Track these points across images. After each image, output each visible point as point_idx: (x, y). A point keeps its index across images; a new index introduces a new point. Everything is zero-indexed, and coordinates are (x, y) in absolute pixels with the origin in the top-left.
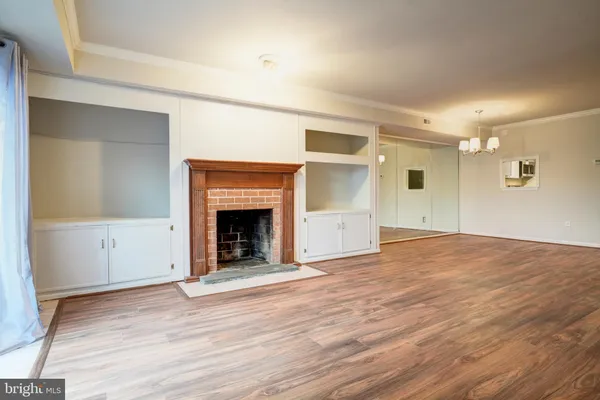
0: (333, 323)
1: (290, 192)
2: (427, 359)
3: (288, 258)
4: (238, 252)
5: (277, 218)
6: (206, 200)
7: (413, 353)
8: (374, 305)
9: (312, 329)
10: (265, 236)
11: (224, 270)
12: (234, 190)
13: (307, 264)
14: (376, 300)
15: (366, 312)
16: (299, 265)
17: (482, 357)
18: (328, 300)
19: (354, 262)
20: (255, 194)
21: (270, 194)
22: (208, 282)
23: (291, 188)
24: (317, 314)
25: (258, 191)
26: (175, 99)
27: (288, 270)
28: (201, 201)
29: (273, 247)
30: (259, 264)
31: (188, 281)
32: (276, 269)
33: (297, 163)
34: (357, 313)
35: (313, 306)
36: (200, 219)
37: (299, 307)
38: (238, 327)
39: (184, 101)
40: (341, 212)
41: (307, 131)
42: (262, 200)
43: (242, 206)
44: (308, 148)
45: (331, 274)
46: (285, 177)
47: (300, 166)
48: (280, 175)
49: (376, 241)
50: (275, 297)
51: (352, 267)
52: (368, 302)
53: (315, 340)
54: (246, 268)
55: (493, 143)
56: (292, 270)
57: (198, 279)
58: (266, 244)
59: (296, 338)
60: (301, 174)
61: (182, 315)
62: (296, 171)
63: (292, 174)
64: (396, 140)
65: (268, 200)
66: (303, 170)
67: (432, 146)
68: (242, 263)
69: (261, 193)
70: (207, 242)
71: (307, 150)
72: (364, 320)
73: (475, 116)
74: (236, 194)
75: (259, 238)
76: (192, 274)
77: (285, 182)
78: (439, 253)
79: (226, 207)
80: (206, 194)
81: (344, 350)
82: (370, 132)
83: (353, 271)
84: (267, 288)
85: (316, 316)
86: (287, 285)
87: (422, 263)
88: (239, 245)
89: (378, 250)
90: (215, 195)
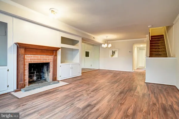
0: (80, 100)
1: (56, 57)
2: (112, 106)
3: (55, 79)
4: (35, 78)
5: (51, 66)
6: (24, 59)
7: (108, 105)
8: (89, 92)
9: (74, 103)
10: (46, 72)
11: (31, 85)
12: (36, 56)
13: (61, 81)
14: (89, 90)
15: (88, 95)
16: (59, 81)
17: (124, 103)
18: (74, 92)
19: (75, 79)
20: (44, 57)
21: (49, 57)
22: (26, 91)
23: (56, 55)
24: (73, 97)
25: (45, 56)
26: (11, 18)
27: (56, 83)
28: (22, 60)
29: (49, 76)
30: (44, 82)
31: (15, 91)
32: (51, 83)
33: (58, 47)
34: (85, 95)
35: (71, 95)
36: (21, 66)
37: (66, 96)
38: (47, 107)
39: (15, 19)
40: (71, 63)
41: (61, 37)
42: (46, 59)
43: (39, 62)
44: (62, 43)
45: (70, 84)
46: (54, 51)
47: (60, 48)
48: (53, 51)
49: (81, 72)
50: (55, 94)
51: (76, 81)
52: (87, 91)
53: (77, 106)
54: (40, 84)
55: (110, 45)
56: (57, 83)
57: (20, 90)
58: (46, 75)
59: (71, 107)
60: (59, 51)
61: (19, 106)
62: (58, 50)
63: (57, 51)
64: (85, 43)
65: (48, 59)
66: (60, 50)
67: (93, 45)
68: (37, 82)
69: (46, 57)
70: (24, 75)
71: (61, 43)
72: (89, 97)
73: (106, 38)
74: (37, 57)
75: (43, 73)
76: (17, 88)
77: (54, 54)
78: (97, 75)
79: (33, 62)
80: (24, 57)
81: (89, 108)
82: (80, 40)
83: (77, 82)
84: (51, 90)
85: (73, 98)
86: (57, 88)
87: (94, 78)
88: (35, 76)
89: (81, 75)
90: (28, 57)
